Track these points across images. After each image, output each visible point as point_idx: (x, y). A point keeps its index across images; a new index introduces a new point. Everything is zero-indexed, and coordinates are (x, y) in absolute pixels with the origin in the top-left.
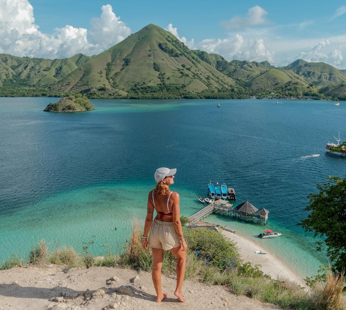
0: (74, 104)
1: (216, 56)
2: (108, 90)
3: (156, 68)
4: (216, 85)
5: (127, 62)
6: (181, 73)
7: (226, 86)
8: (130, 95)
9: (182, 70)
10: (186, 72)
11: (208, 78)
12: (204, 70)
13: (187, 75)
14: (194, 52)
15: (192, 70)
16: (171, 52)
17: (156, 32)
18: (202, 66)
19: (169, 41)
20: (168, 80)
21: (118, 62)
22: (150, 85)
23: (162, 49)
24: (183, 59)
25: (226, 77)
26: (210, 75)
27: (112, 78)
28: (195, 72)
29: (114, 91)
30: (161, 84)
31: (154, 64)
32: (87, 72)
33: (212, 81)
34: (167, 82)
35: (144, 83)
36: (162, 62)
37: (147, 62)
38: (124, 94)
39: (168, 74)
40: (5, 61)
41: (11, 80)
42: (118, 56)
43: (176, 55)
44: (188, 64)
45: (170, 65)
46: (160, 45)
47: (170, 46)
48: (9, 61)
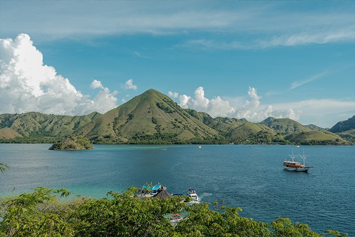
0: (75, 144)
1: (203, 113)
2: (112, 137)
3: (154, 121)
4: (203, 135)
5: (131, 117)
6: (174, 125)
7: (211, 136)
8: (130, 141)
9: (175, 123)
10: (178, 124)
11: (195, 130)
12: (193, 123)
13: (179, 127)
14: (186, 110)
15: (183, 123)
16: (166, 110)
17: (155, 95)
18: (191, 121)
19: (165, 101)
20: (163, 131)
21: (124, 116)
22: (148, 134)
23: (159, 107)
24: (176, 115)
25: (210, 129)
26: (198, 127)
27: (117, 129)
28: (185, 125)
29: (117, 138)
30: (157, 134)
31: (153, 118)
32: (98, 125)
33: (199, 132)
34: (162, 132)
35: (143, 132)
36: (159, 116)
37: (147, 117)
38: (126, 140)
39: (163, 126)
40: (35, 117)
41: (37, 132)
42: (124, 113)
43: (171, 112)
44: (180, 118)
45: (165, 119)
46: (158, 104)
47: (166, 105)
48: (38, 118)
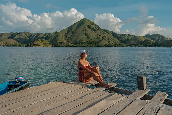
1: (112, 32)
2: (64, 43)
3: (86, 35)
4: (113, 42)
5: (74, 33)
6: (97, 37)
7: (117, 43)
8: (73, 45)
9: (98, 36)
10: (99, 37)
11: (109, 40)
12: (107, 36)
13: (99, 38)
14: (103, 30)
15: (102, 36)
16: (93, 29)
17: (87, 21)
19: (92, 25)
20: (91, 40)
21: (70, 33)
22: (83, 41)
23: (89, 28)
24: (98, 32)
25: (117, 39)
26: (110, 38)
27: (67, 39)
28: (103, 37)
29: (67, 43)
30: (88, 42)
31: (85, 33)
32: (57, 37)
34: (91, 41)
35: (81, 41)
36: (89, 33)
37: (83, 33)
38: (71, 45)
39: (91, 38)
40: (26, 34)
42: (70, 31)
43: (95, 30)
44: (100, 34)
45: (92, 34)
46: (88, 26)
47: (93, 26)
